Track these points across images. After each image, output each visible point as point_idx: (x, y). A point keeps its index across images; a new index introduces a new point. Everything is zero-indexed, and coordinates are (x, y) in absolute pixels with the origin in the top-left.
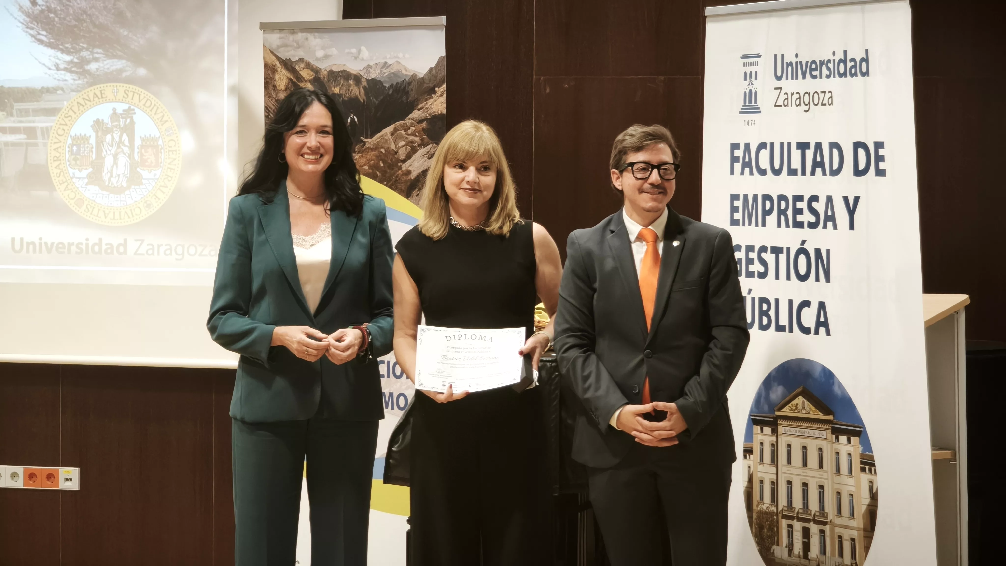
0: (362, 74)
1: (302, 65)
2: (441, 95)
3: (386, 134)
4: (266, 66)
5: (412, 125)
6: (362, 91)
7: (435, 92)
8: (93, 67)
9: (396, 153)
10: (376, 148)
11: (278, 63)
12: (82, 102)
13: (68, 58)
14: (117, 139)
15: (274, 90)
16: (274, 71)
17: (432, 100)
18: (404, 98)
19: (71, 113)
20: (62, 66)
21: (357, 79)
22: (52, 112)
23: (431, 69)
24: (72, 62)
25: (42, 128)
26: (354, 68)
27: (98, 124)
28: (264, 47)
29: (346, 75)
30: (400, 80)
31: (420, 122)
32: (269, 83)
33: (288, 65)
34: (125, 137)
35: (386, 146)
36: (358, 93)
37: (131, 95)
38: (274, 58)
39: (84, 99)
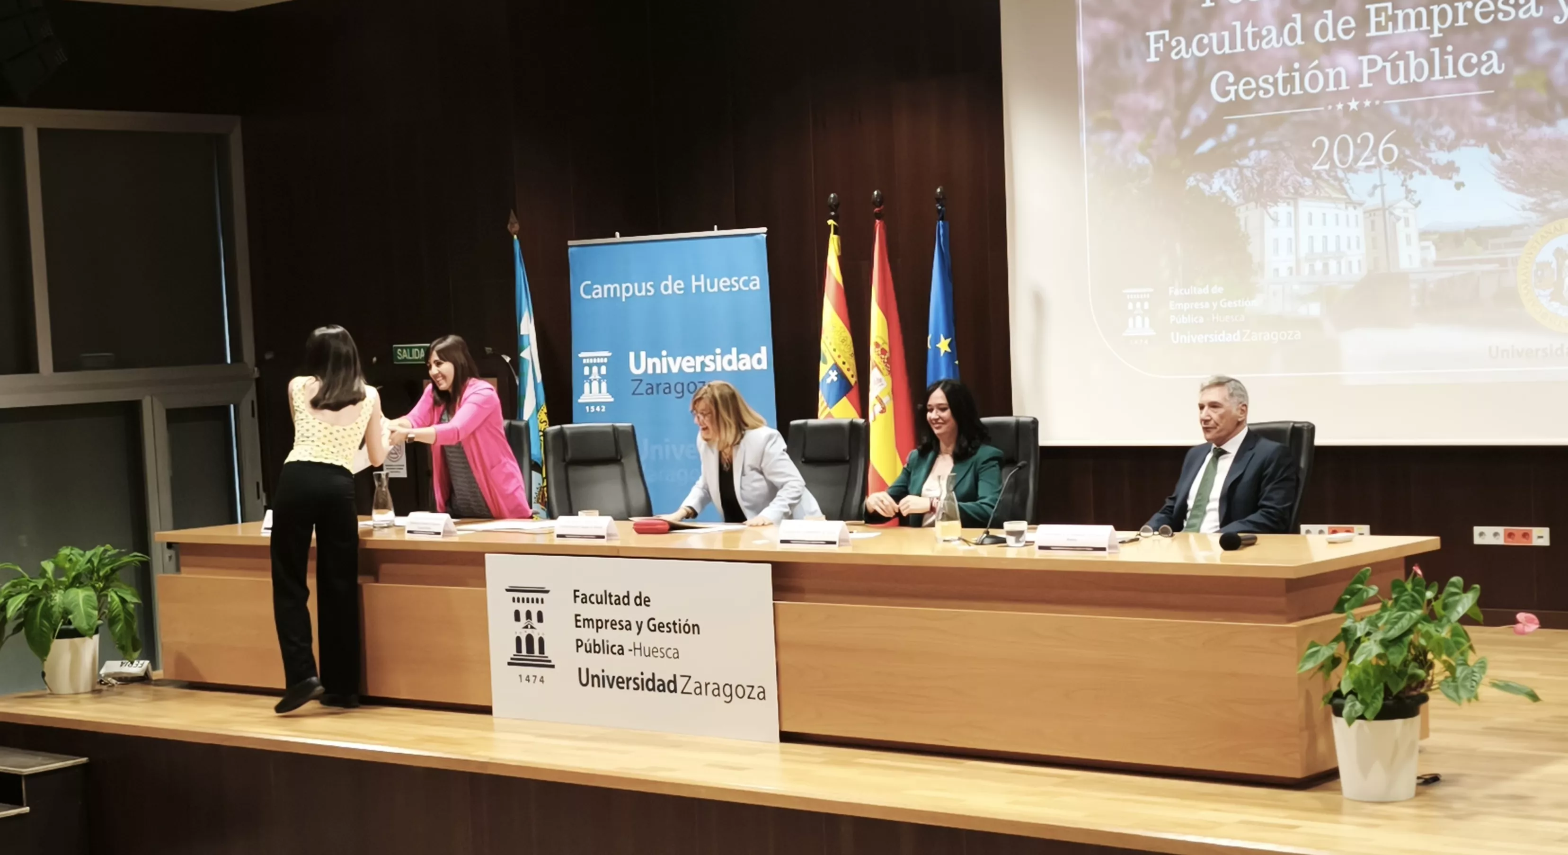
8: (1553, 205)
13: (1532, 200)
20: (1528, 207)
22: (1521, 244)
24: (1535, 203)
25: (1512, 258)
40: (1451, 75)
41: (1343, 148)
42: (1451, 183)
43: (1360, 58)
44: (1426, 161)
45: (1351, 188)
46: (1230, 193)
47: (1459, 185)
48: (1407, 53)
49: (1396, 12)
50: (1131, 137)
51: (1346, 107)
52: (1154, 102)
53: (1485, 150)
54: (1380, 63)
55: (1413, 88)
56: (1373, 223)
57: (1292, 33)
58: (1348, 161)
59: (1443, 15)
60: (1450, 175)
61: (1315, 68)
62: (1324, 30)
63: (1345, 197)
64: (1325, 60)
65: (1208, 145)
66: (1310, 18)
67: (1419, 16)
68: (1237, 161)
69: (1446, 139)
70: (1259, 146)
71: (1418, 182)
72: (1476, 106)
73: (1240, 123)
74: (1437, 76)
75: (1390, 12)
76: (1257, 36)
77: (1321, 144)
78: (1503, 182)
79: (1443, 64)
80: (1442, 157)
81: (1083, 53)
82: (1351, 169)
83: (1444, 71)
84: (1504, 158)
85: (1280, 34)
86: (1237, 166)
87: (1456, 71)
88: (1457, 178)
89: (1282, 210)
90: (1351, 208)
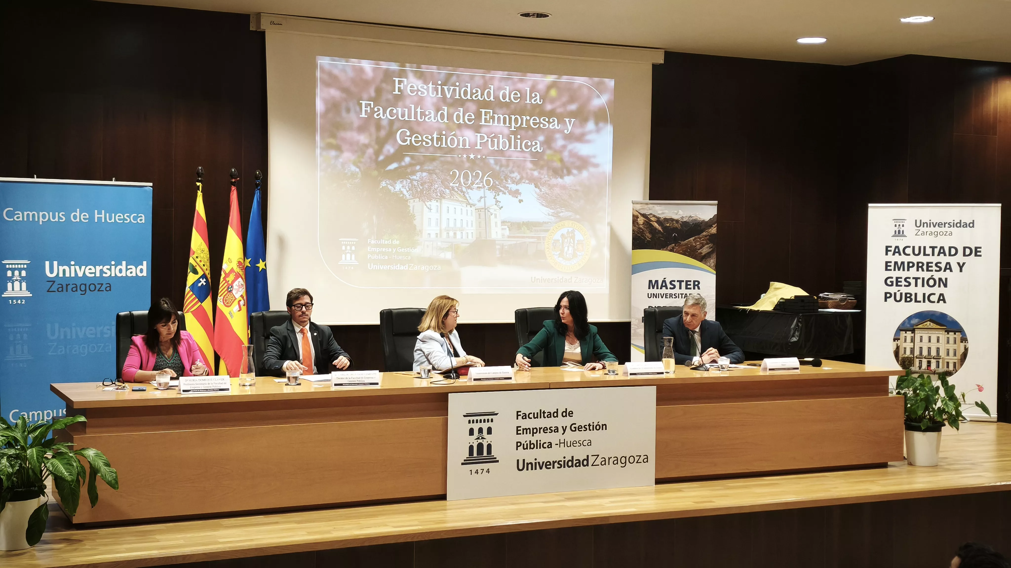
0: (680, 219)
1: (651, 216)
2: (715, 227)
3: (691, 240)
4: (633, 216)
5: (702, 237)
6: (679, 225)
7: (712, 226)
8: (561, 214)
9: (696, 246)
10: (686, 244)
11: (639, 215)
12: (557, 227)
13: (553, 211)
14: (569, 241)
15: (637, 224)
16: (637, 217)
17: (711, 229)
18: (699, 228)
19: (553, 231)
20: (551, 214)
21: (677, 221)
22: (547, 231)
23: (711, 219)
24: (554, 212)
25: (543, 237)
26: (675, 217)
27: (563, 235)
28: (633, 209)
29: (672, 220)
30: (697, 222)
31: (706, 236)
32: (635, 221)
33: (644, 215)
34: (572, 240)
35: (691, 244)
36: (677, 226)
37: (574, 225)
38: (638, 213)
39: (558, 226)
40: (519, 149)
41: (466, 177)
42: (517, 200)
43: (476, 134)
44: (506, 188)
45: (469, 197)
46: (405, 192)
47: (521, 201)
48: (499, 135)
49: (494, 115)
50: (347, 155)
51: (468, 157)
52: (363, 139)
53: (533, 186)
54: (486, 139)
55: (501, 152)
56: (479, 214)
57: (442, 116)
58: (468, 183)
59: (516, 120)
60: (517, 196)
61: (452, 135)
62: (458, 117)
63: (466, 201)
64: (458, 132)
65: (394, 166)
66: (451, 110)
67: (505, 119)
68: (410, 176)
69: (516, 179)
70: (422, 171)
71: (501, 197)
72: (529, 165)
73: (412, 157)
74: (513, 149)
75: (491, 115)
76: (423, 114)
77: (454, 173)
78: (539, 201)
79: (516, 143)
80: (513, 187)
81: (320, 106)
82: (469, 187)
83: (516, 147)
84: (541, 191)
85: (436, 116)
86: (410, 179)
87: (521, 148)
88: (519, 198)
89: (434, 204)
90: (469, 206)
